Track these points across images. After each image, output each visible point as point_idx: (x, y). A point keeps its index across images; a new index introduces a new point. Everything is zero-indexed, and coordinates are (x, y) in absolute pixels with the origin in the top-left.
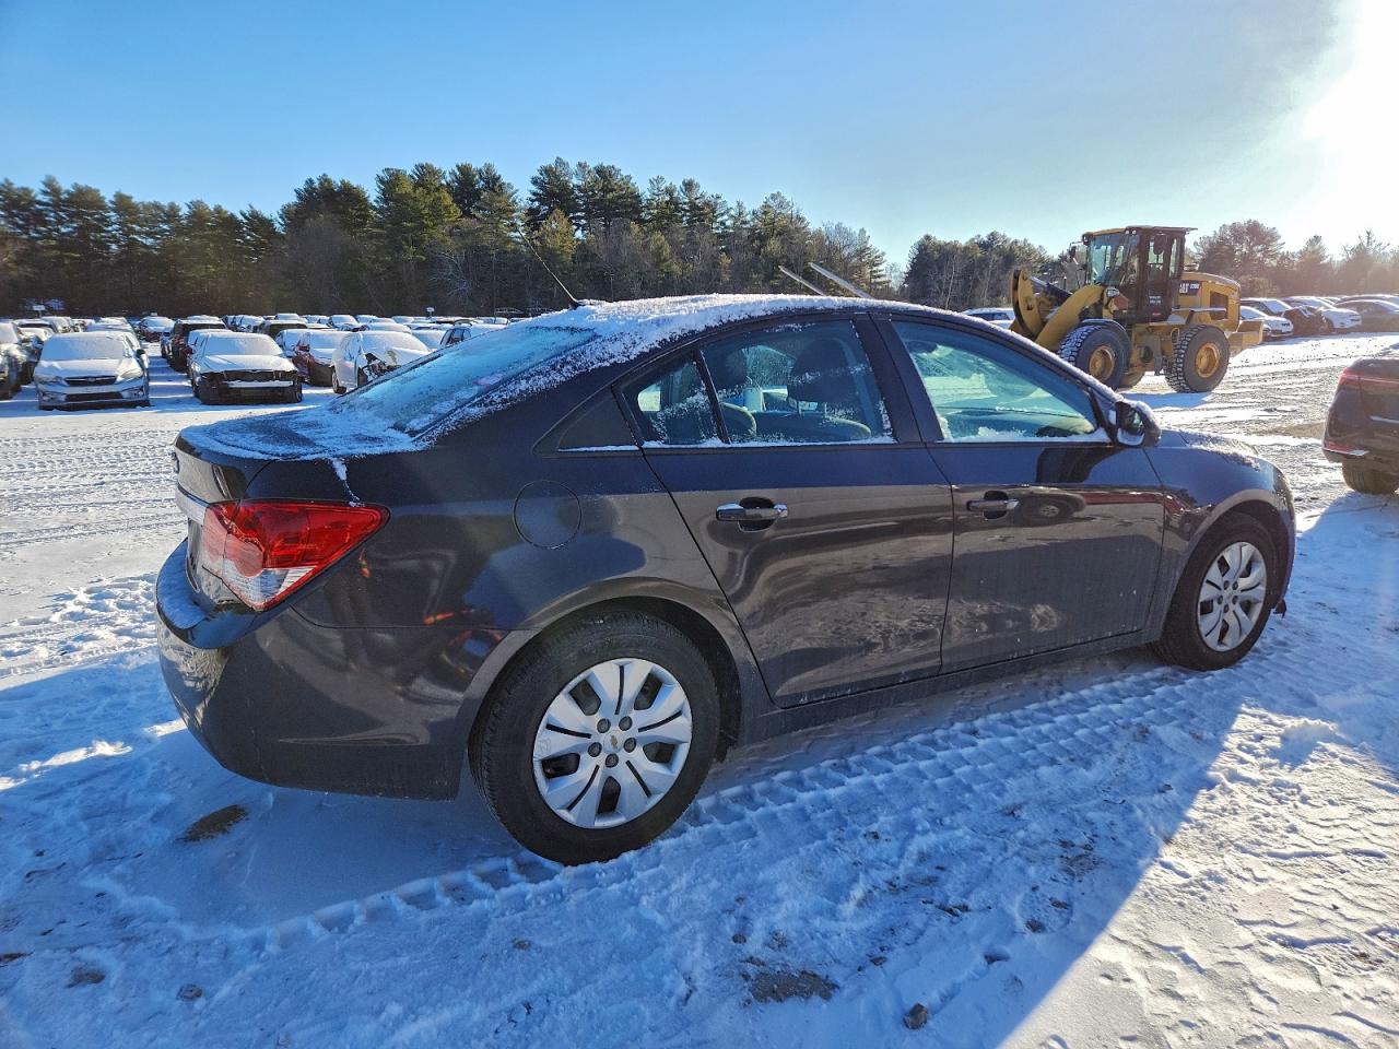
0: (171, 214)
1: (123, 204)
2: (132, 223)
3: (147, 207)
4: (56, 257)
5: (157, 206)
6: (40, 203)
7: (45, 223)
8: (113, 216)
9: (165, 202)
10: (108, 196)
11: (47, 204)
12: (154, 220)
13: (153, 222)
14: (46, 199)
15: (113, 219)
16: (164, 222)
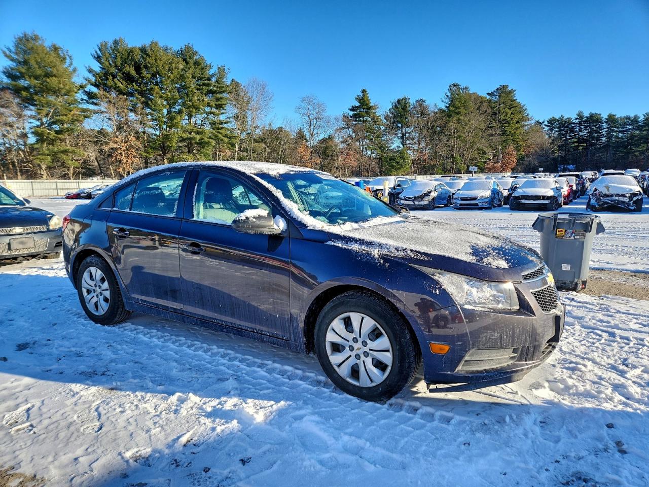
0: (635, 120)
1: (611, 120)
2: (613, 127)
3: (622, 119)
4: (575, 146)
5: (628, 118)
6: (574, 123)
7: (574, 132)
8: (605, 125)
9: (632, 115)
10: (605, 116)
11: (577, 123)
12: (625, 124)
13: (624, 126)
14: (576, 121)
15: (605, 127)
16: (630, 125)
